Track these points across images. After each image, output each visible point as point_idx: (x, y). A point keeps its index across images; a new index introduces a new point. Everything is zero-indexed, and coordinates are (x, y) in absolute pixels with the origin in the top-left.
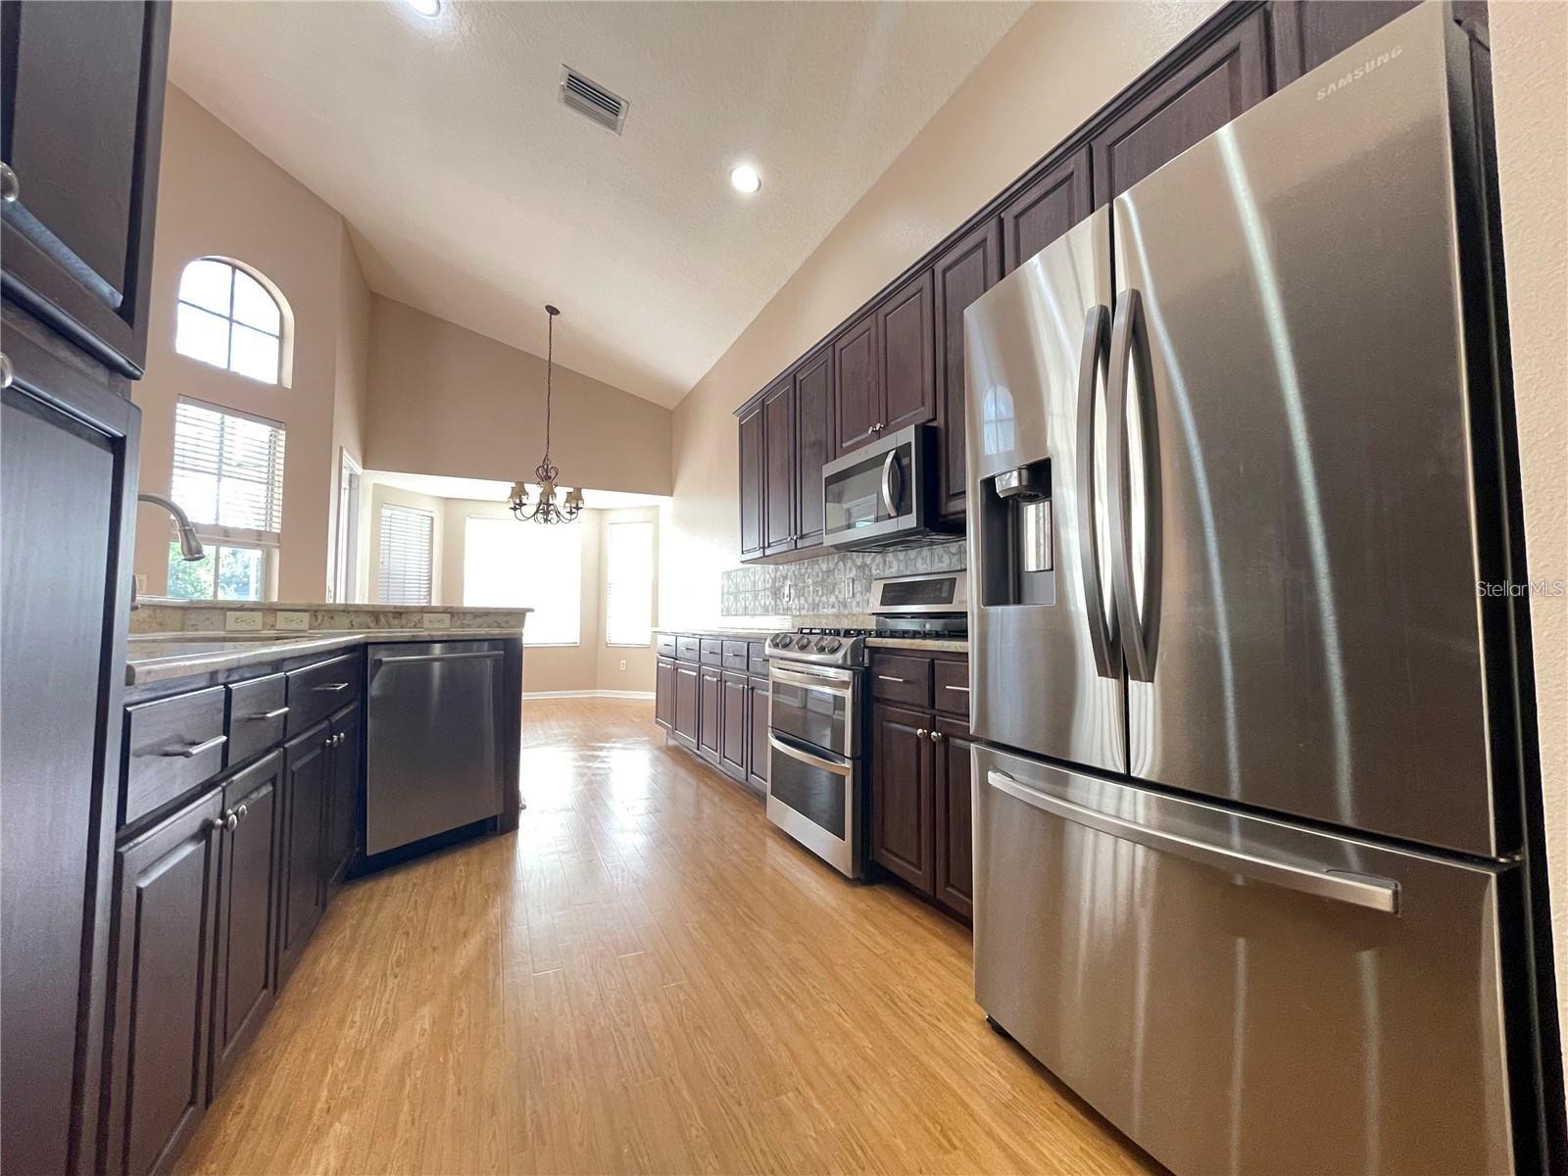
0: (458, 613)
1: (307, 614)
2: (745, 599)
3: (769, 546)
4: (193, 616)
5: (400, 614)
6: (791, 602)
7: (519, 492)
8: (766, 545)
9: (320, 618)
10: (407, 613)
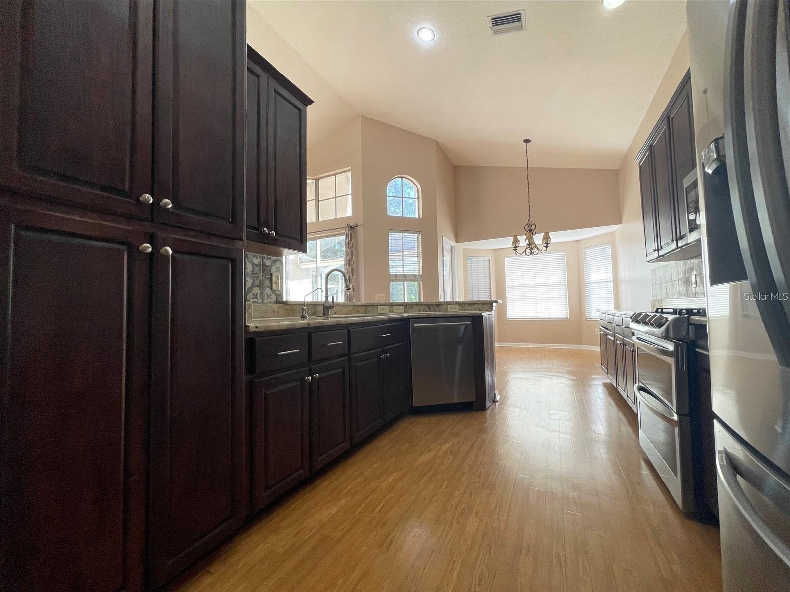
0: (462, 304)
1: (403, 307)
2: (666, 288)
3: (661, 248)
4: (369, 309)
5: (439, 305)
6: (697, 288)
7: (516, 241)
8: (659, 248)
9: (408, 308)
10: (441, 305)
